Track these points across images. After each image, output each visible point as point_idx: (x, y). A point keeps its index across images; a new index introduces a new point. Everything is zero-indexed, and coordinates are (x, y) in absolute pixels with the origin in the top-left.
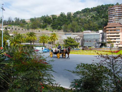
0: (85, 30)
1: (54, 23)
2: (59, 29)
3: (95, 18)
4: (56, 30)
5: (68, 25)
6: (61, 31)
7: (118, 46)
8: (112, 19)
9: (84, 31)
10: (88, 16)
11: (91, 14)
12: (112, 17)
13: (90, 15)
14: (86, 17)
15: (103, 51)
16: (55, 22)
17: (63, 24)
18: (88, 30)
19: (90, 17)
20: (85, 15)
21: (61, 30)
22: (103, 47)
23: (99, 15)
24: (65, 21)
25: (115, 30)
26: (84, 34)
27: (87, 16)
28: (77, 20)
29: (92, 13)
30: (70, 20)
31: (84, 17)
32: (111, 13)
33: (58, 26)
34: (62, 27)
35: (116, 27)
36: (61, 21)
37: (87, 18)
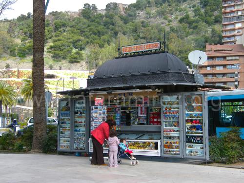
1: (59, 40)
2: (74, 60)
3: (190, 23)
4: (63, 61)
5: (101, 46)
6: (79, 65)
8: (233, 30)
10: (173, 17)
11: (181, 11)
12: (233, 24)
13: (178, 13)
14: (165, 18)
16: (61, 38)
17: (88, 43)
19: (176, 18)
20: (161, 14)
21: (78, 62)
23: (206, 12)
24: (95, 34)
27: (168, 15)
28: (135, 30)
29: (184, 6)
30: (112, 29)
31: (159, 21)
32: (232, 9)
33: (69, 51)
34: (83, 52)
35: (228, 58)
36: (82, 32)
37: (170, 21)
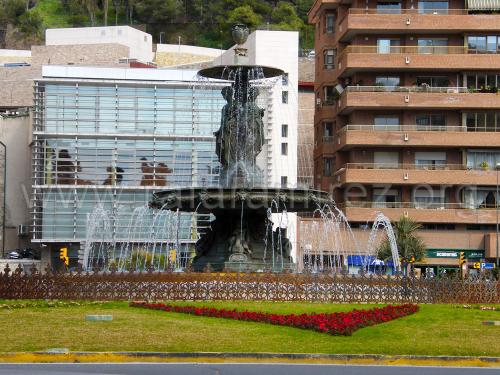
0: (77, 23)
7: (485, 241)
9: (57, 36)
15: (199, 304)
18: (122, 20)
22: (239, 258)
25: (456, 37)
26: (49, 71)
